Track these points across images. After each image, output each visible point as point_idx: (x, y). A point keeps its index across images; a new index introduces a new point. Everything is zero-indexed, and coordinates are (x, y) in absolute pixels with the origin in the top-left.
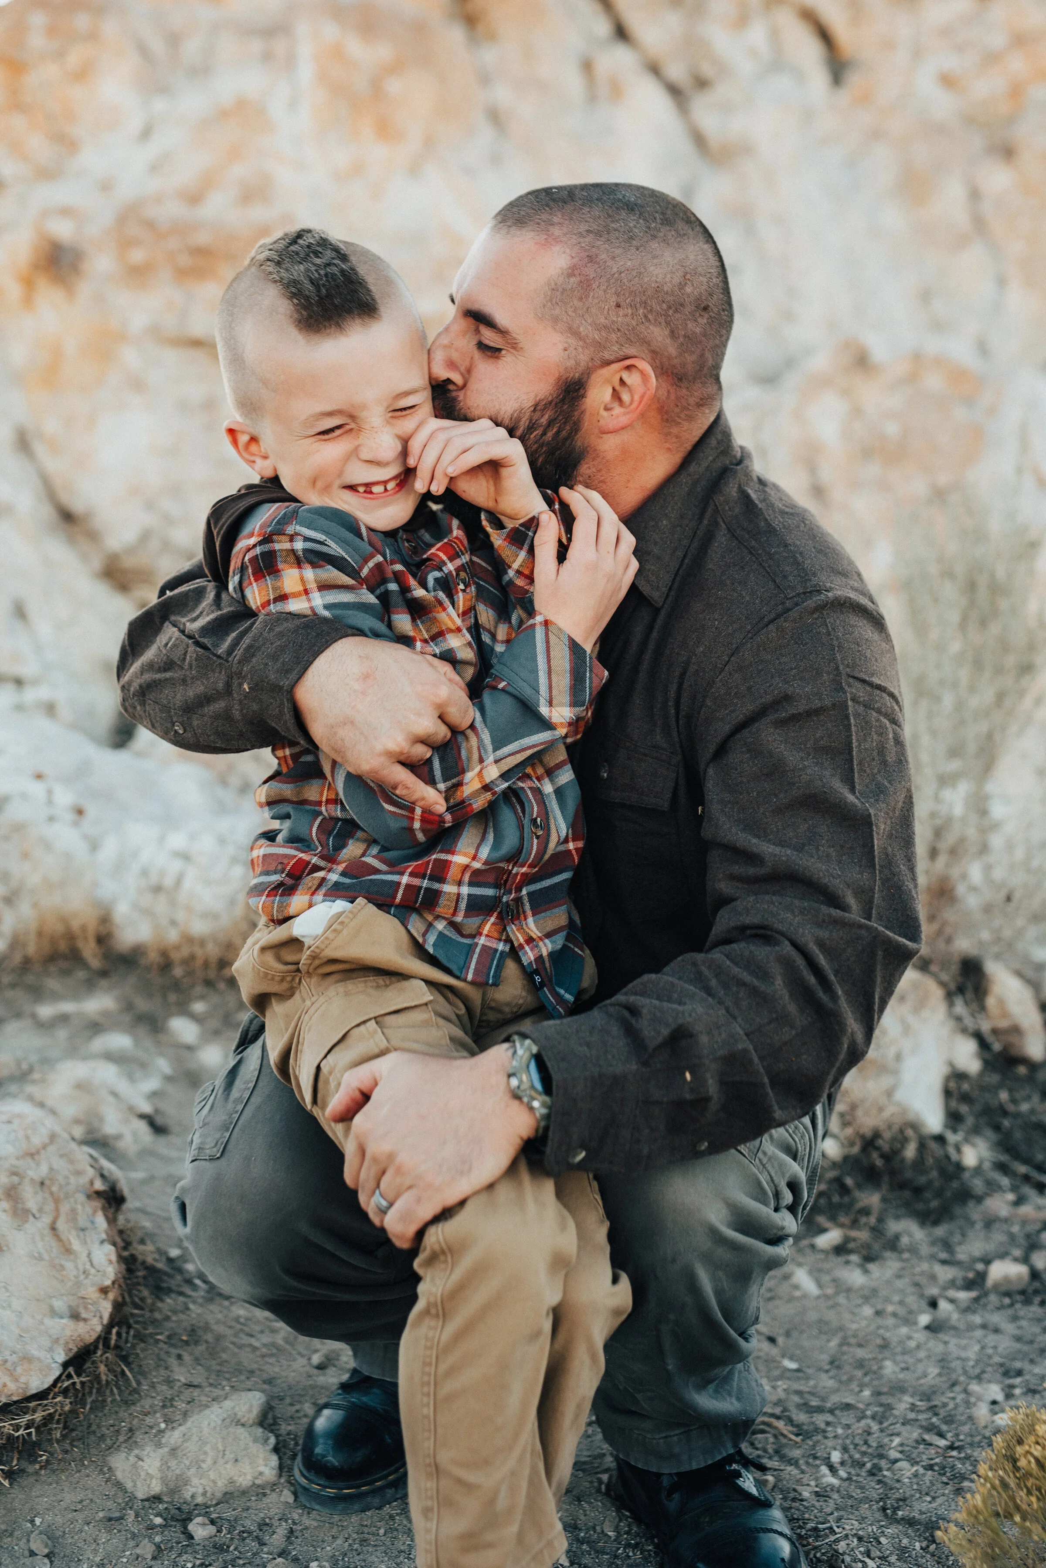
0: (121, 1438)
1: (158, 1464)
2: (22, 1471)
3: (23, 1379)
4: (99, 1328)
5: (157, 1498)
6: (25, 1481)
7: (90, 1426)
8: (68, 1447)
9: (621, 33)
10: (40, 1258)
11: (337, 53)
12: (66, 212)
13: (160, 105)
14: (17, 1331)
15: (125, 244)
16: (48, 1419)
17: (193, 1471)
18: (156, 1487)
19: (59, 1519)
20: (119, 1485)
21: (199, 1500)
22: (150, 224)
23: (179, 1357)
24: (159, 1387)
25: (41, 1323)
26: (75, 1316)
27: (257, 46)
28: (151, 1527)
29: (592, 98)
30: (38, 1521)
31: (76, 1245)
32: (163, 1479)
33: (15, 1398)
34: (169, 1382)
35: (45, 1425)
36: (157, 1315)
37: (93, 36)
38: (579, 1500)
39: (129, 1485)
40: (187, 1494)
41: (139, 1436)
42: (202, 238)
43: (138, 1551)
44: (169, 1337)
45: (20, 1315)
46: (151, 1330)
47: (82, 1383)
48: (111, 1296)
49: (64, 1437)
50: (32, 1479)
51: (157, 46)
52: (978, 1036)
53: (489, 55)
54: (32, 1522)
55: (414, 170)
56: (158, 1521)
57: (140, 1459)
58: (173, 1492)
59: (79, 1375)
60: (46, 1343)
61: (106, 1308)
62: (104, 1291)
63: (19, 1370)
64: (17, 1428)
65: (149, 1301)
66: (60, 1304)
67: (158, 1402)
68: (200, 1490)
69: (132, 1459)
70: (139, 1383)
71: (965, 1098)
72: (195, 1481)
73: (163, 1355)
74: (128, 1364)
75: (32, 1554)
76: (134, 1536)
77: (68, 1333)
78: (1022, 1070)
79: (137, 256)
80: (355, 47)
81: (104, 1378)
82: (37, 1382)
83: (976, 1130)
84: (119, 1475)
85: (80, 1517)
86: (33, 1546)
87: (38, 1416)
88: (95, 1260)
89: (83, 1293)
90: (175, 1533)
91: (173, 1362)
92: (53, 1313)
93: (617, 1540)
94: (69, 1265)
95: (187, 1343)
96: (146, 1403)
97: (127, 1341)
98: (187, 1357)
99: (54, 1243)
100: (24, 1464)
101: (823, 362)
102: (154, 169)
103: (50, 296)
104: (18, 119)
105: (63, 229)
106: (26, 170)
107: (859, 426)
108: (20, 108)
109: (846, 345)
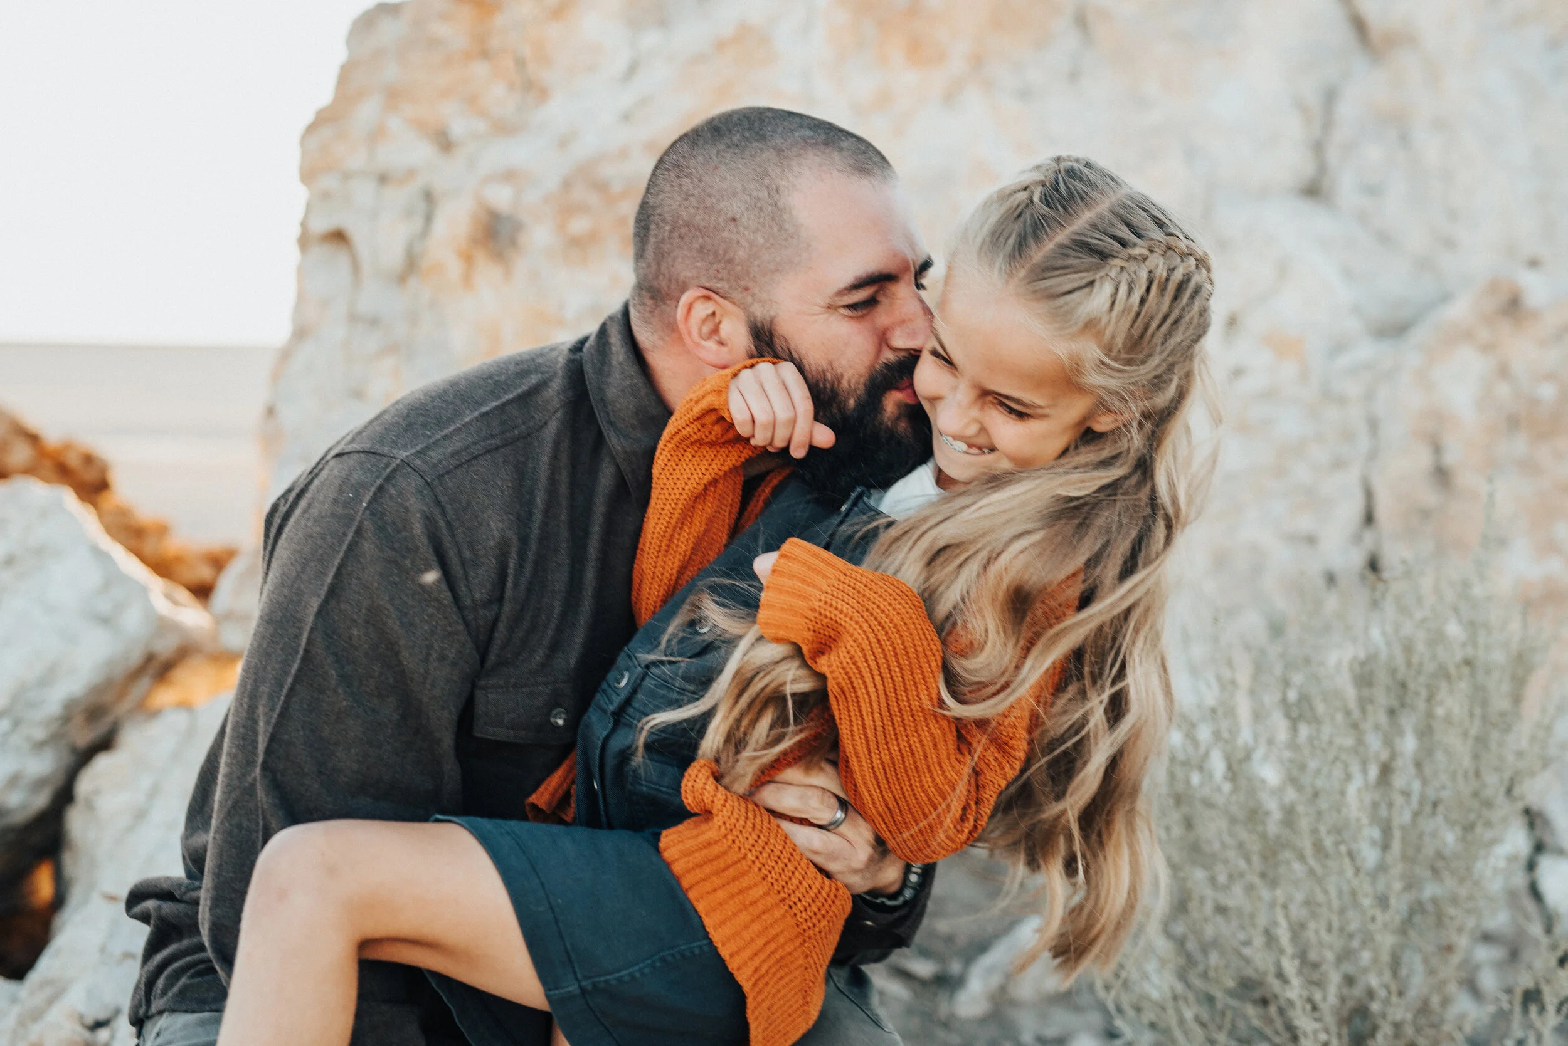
12: (509, 176)
13: (651, 39)
15: (567, 210)
55: (951, 97)
79: (579, 225)
101: (1459, 310)
102: (626, 117)
103: (487, 273)
104: (480, 69)
105: (501, 197)
106: (481, 126)
107: (1503, 390)
108: (485, 54)
109: (1493, 287)
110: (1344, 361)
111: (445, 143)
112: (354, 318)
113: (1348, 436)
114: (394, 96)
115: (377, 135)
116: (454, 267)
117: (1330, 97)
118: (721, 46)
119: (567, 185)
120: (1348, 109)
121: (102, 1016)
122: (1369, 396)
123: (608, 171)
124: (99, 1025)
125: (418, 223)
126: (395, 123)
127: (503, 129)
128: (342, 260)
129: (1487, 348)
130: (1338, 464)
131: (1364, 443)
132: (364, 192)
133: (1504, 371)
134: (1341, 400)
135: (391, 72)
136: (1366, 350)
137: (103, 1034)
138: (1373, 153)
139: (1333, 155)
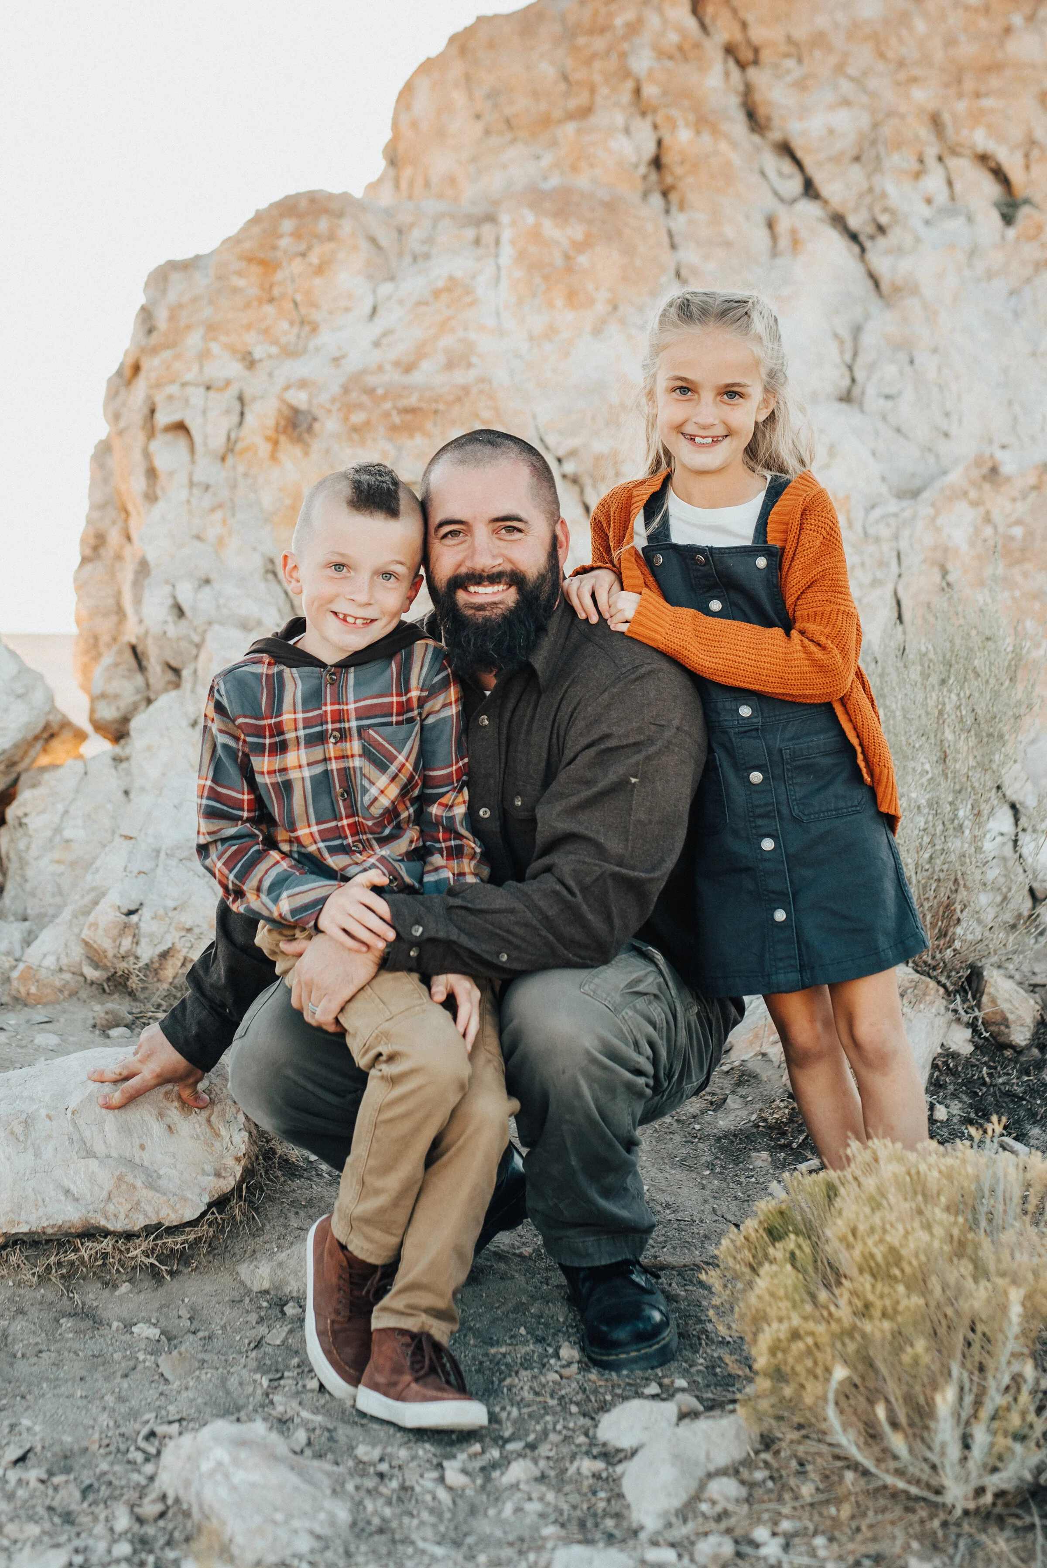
0: (247, 1255)
1: (268, 1271)
2: (181, 1272)
3: (180, 1212)
4: (233, 1183)
5: (267, 1292)
6: (181, 1278)
7: (226, 1247)
8: (211, 1258)
9: (810, 189)
10: (198, 1138)
11: (536, 234)
12: (303, 384)
13: (386, 289)
14: (178, 1182)
15: (349, 408)
16: (198, 1240)
17: (292, 1276)
18: (266, 1285)
19: (200, 1301)
20: (242, 1283)
21: (295, 1294)
22: (370, 391)
23: (297, 1213)
24: (277, 1228)
25: (196, 1178)
26: (218, 1175)
27: (470, 233)
28: (260, 1308)
29: (775, 253)
30: (186, 1300)
31: (223, 1132)
32: (272, 1281)
33: (175, 1224)
34: (286, 1226)
35: (196, 1244)
36: (287, 1189)
37: (331, 237)
38: (548, 1302)
39: (248, 1283)
40: (287, 1290)
41: (258, 1255)
42: (413, 401)
43: (248, 1319)
44: (292, 1202)
45: (182, 1173)
46: (278, 1195)
47: (223, 1220)
48: (242, 1163)
49: (209, 1253)
50: (187, 1277)
51: (385, 238)
52: (972, 1025)
53: (679, 222)
54: (183, 1301)
55: (598, 331)
56: (265, 1304)
57: (257, 1267)
58: (277, 1289)
59: (220, 1213)
60: (197, 1190)
61: (239, 1171)
62: (238, 1160)
63: (178, 1206)
64: (176, 1243)
65: (282, 1179)
66: (208, 1168)
67: (275, 1236)
68: (296, 1288)
69: (252, 1267)
70: (264, 1225)
71: (951, 1072)
72: (293, 1283)
73: (285, 1210)
74: (258, 1213)
75: (179, 1317)
76: (247, 1312)
77: (212, 1185)
78: (1008, 1053)
79: (358, 418)
80: (550, 229)
81: (238, 1218)
82: (190, 1215)
83: (955, 1096)
84: (243, 1277)
85: (214, 1300)
86: (181, 1313)
87: (192, 1237)
88: (234, 1140)
89: (224, 1161)
90: (276, 1311)
91: (292, 1216)
92: (204, 1173)
93: (564, 1323)
94: (217, 1144)
95: (305, 1206)
96: (266, 1237)
97: (259, 1199)
98: (302, 1213)
99: (208, 1130)
100: (181, 1268)
101: (955, 477)
102: (377, 344)
103: (290, 452)
104: (270, 310)
105: (300, 399)
106: (274, 350)
107: (988, 531)
108: (271, 300)
109: (978, 462)
110: (877, 513)
111: (250, 363)
112: (192, 484)
113: (882, 564)
114: (212, 329)
115: (204, 355)
116: (264, 449)
117: (857, 331)
118: (436, 294)
119: (346, 390)
120: (868, 339)
121: (133, 908)
122: (896, 537)
123: (371, 380)
124: (131, 913)
125: (235, 418)
126: (215, 348)
127: (290, 353)
128: (182, 442)
129: (975, 504)
130: (875, 583)
131: (894, 568)
132: (197, 396)
133: (987, 519)
134: (877, 540)
135: (207, 312)
136: (893, 506)
137: (134, 918)
138: (890, 370)
139: (860, 375)
